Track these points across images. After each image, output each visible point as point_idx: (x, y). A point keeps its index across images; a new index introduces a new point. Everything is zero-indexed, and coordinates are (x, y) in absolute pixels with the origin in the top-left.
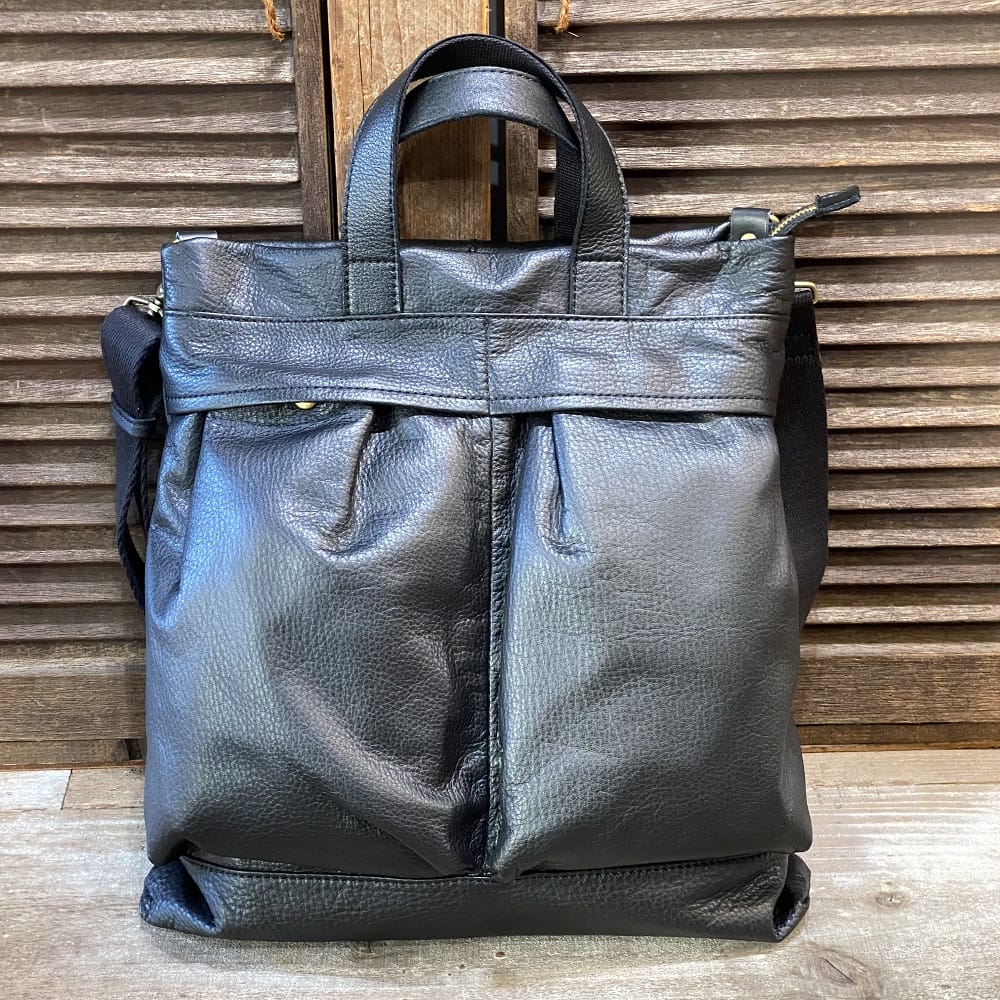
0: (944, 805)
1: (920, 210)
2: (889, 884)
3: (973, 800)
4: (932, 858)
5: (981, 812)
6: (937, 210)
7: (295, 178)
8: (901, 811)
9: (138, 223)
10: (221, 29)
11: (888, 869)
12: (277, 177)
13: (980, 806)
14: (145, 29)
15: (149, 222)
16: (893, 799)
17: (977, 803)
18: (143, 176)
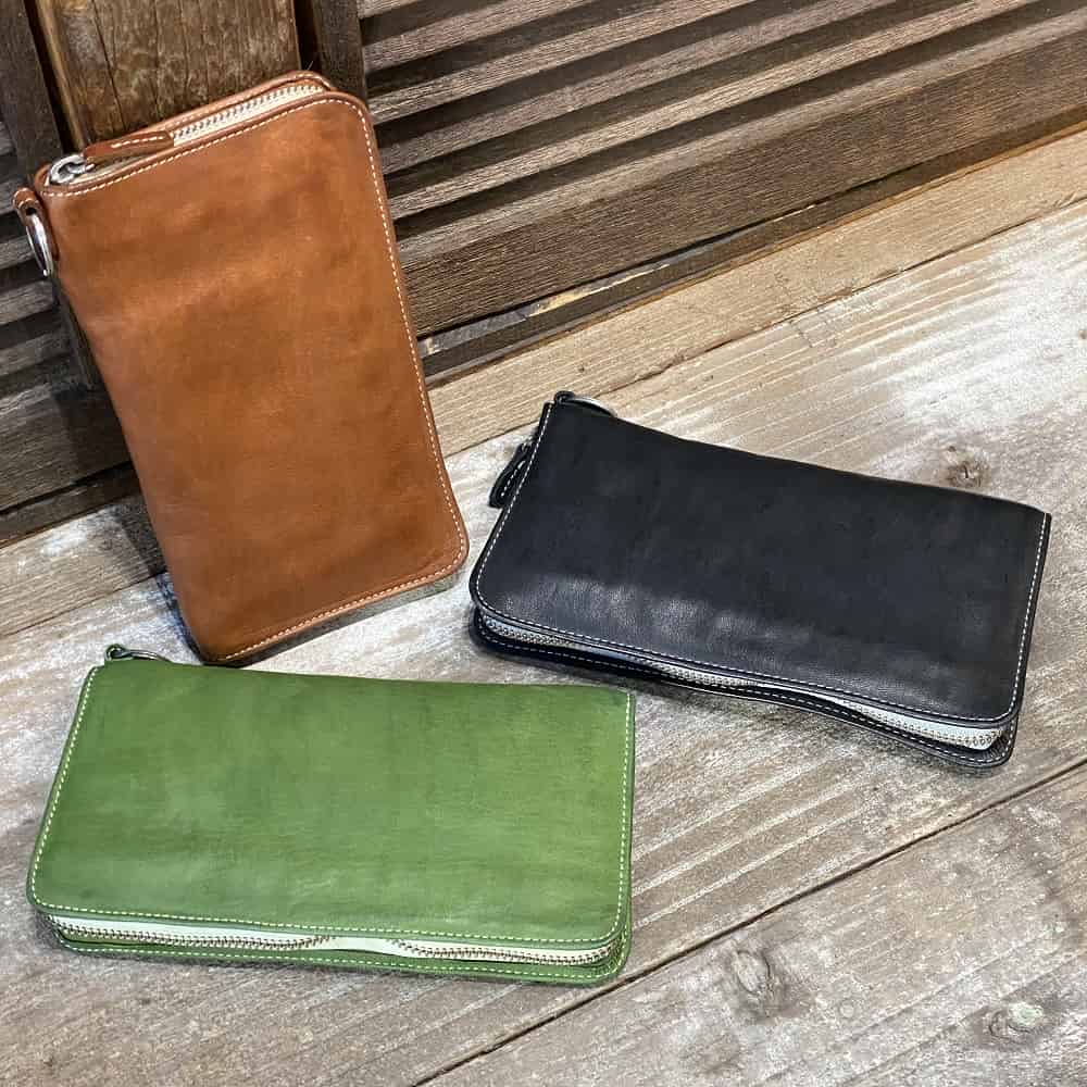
0: (958, 294)
2: (952, 449)
3: (987, 272)
4: (983, 387)
5: (1005, 290)
8: (912, 322)
11: (940, 425)
13: (1000, 279)
16: (893, 305)
17: (993, 276)
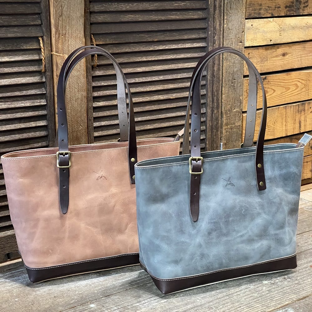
1: (162, 99)
6: (165, 99)
7: (46, 104)
9: (12, 117)
10: (30, 70)
12: (42, 104)
14: (13, 71)
15: (14, 117)
18: (13, 106)
